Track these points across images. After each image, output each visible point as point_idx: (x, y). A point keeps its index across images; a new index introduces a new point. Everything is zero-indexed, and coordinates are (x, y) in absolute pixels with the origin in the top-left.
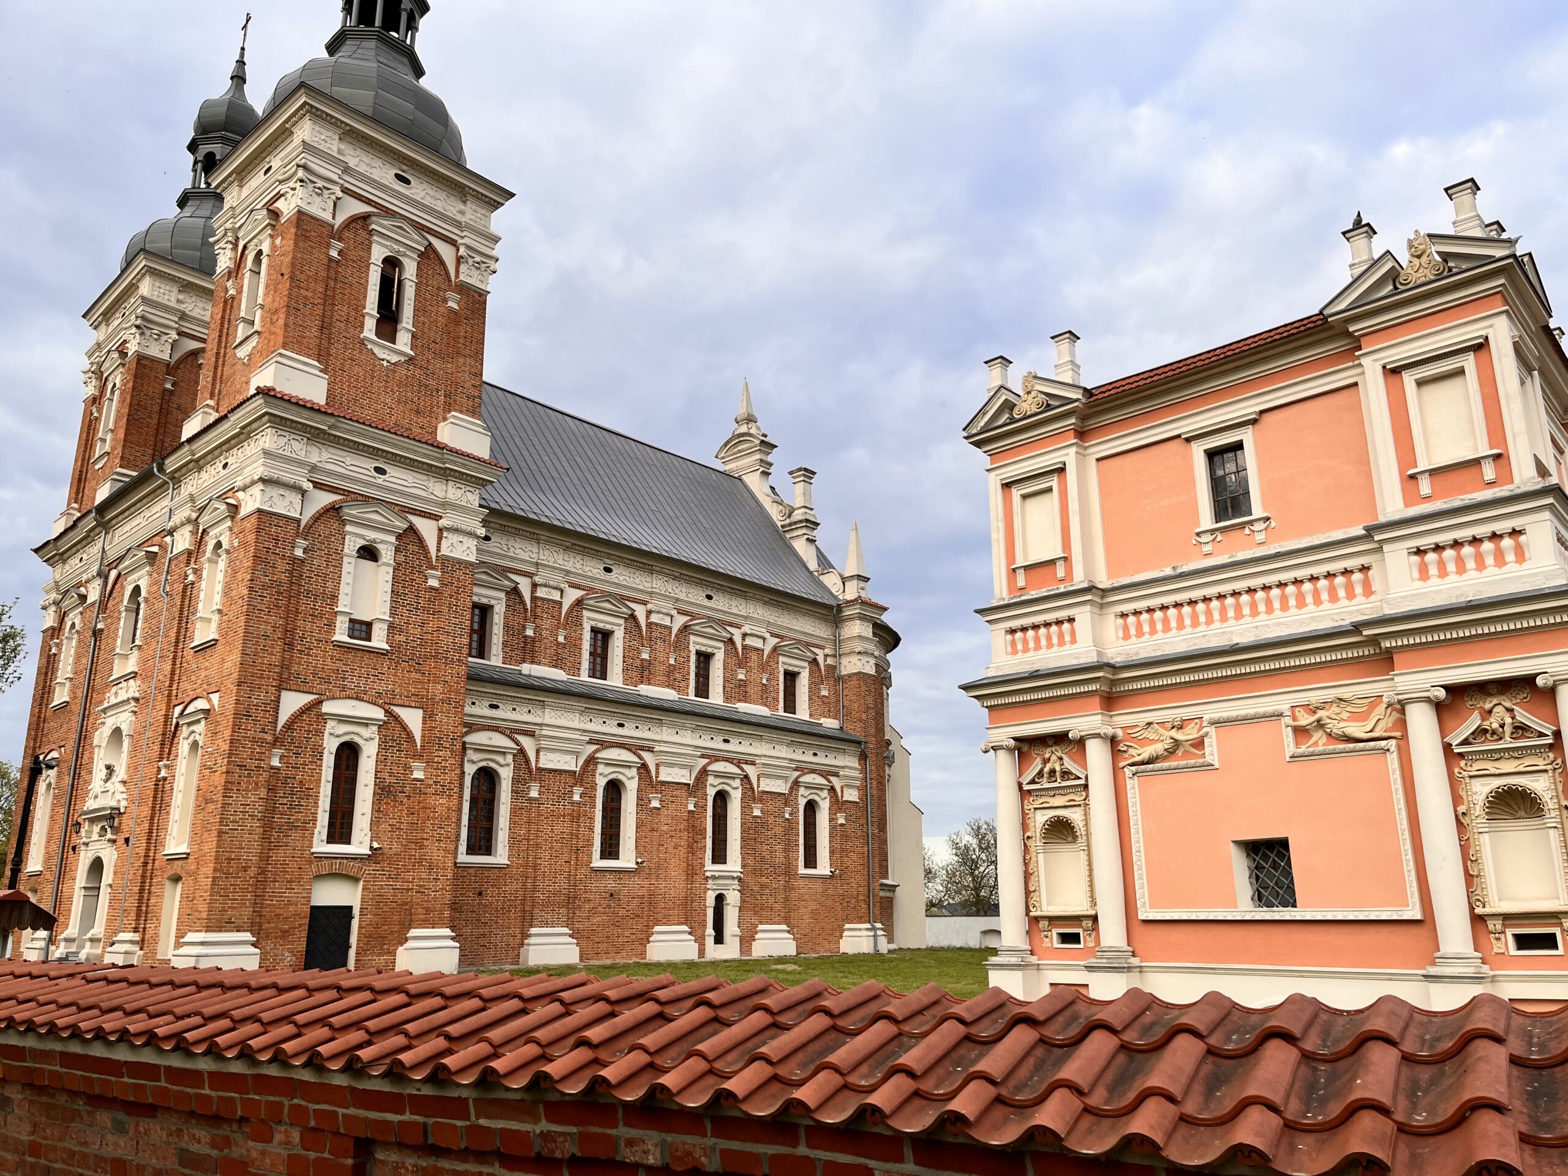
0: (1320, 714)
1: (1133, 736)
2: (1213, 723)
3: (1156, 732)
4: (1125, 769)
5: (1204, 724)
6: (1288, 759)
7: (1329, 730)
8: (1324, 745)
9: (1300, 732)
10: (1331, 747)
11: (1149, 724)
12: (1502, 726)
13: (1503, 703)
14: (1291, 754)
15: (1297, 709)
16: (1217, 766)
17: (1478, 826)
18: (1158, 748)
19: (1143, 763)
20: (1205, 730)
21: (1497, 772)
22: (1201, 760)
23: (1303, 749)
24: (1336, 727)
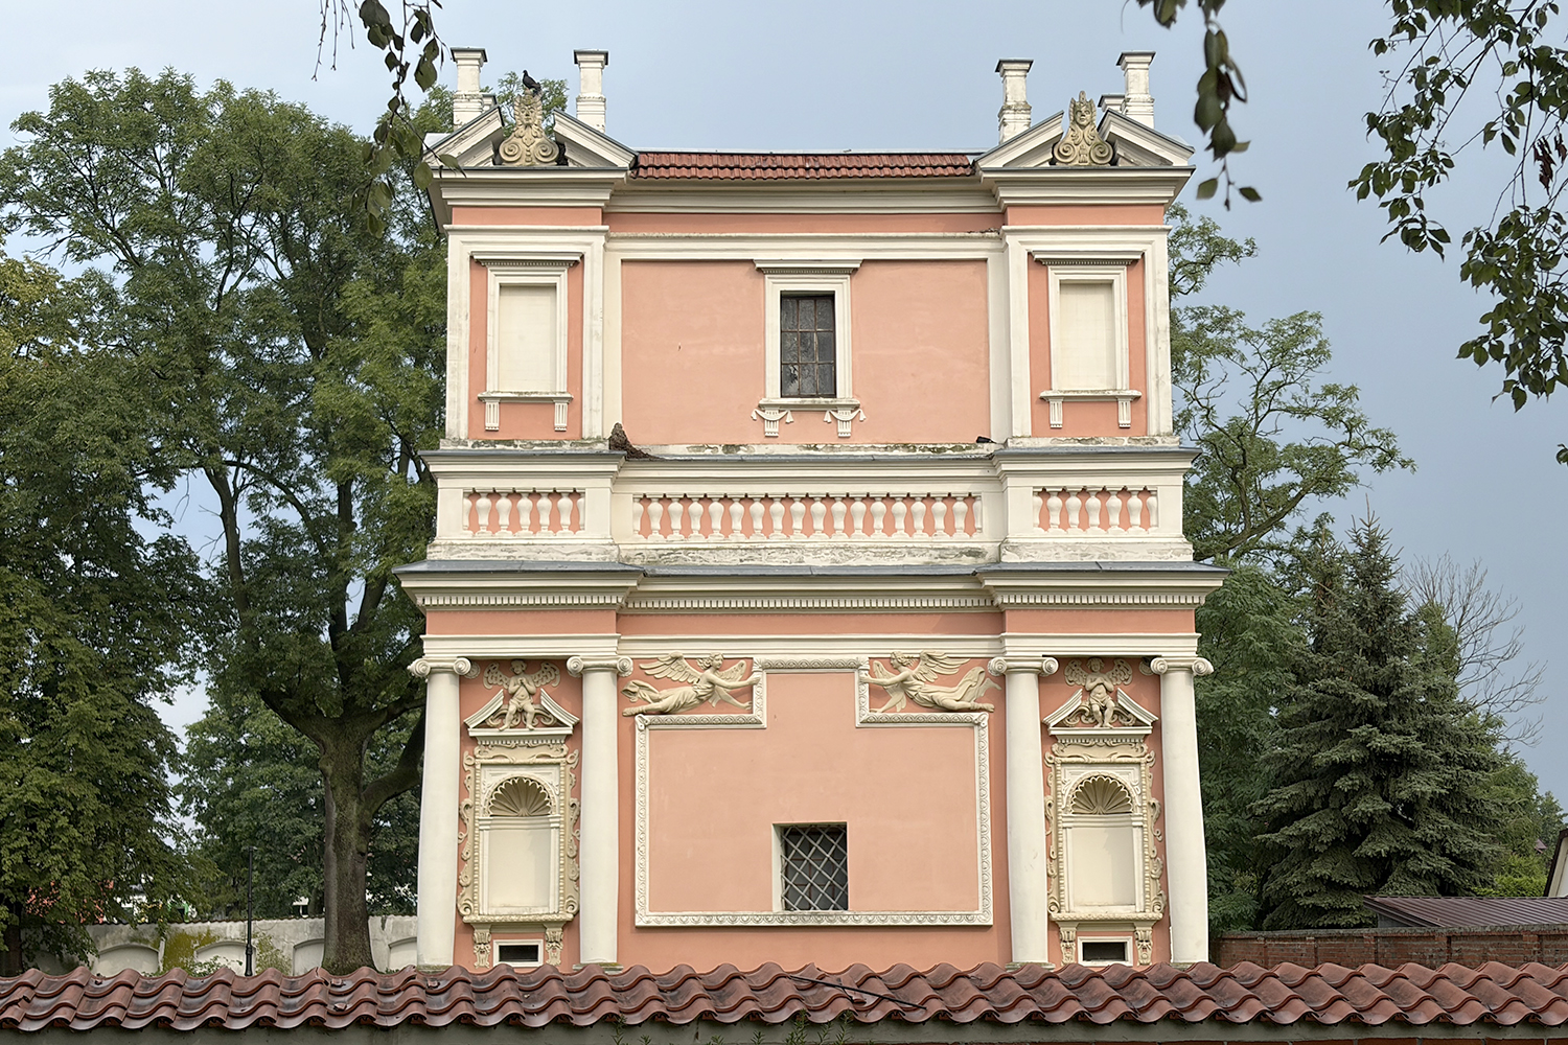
0: (906, 672)
1: (647, 672)
2: (768, 667)
3: (684, 670)
4: (637, 718)
5: (755, 668)
6: (858, 724)
7: (913, 694)
8: (902, 711)
9: (878, 693)
10: (915, 714)
11: (676, 658)
12: (1103, 709)
13: (1106, 683)
14: (864, 718)
15: (876, 661)
16: (765, 725)
17: (1064, 820)
18: (687, 693)
19: (662, 712)
20: (755, 675)
21: (1091, 760)
22: (747, 715)
23: (878, 714)
24: (923, 689)
